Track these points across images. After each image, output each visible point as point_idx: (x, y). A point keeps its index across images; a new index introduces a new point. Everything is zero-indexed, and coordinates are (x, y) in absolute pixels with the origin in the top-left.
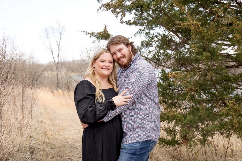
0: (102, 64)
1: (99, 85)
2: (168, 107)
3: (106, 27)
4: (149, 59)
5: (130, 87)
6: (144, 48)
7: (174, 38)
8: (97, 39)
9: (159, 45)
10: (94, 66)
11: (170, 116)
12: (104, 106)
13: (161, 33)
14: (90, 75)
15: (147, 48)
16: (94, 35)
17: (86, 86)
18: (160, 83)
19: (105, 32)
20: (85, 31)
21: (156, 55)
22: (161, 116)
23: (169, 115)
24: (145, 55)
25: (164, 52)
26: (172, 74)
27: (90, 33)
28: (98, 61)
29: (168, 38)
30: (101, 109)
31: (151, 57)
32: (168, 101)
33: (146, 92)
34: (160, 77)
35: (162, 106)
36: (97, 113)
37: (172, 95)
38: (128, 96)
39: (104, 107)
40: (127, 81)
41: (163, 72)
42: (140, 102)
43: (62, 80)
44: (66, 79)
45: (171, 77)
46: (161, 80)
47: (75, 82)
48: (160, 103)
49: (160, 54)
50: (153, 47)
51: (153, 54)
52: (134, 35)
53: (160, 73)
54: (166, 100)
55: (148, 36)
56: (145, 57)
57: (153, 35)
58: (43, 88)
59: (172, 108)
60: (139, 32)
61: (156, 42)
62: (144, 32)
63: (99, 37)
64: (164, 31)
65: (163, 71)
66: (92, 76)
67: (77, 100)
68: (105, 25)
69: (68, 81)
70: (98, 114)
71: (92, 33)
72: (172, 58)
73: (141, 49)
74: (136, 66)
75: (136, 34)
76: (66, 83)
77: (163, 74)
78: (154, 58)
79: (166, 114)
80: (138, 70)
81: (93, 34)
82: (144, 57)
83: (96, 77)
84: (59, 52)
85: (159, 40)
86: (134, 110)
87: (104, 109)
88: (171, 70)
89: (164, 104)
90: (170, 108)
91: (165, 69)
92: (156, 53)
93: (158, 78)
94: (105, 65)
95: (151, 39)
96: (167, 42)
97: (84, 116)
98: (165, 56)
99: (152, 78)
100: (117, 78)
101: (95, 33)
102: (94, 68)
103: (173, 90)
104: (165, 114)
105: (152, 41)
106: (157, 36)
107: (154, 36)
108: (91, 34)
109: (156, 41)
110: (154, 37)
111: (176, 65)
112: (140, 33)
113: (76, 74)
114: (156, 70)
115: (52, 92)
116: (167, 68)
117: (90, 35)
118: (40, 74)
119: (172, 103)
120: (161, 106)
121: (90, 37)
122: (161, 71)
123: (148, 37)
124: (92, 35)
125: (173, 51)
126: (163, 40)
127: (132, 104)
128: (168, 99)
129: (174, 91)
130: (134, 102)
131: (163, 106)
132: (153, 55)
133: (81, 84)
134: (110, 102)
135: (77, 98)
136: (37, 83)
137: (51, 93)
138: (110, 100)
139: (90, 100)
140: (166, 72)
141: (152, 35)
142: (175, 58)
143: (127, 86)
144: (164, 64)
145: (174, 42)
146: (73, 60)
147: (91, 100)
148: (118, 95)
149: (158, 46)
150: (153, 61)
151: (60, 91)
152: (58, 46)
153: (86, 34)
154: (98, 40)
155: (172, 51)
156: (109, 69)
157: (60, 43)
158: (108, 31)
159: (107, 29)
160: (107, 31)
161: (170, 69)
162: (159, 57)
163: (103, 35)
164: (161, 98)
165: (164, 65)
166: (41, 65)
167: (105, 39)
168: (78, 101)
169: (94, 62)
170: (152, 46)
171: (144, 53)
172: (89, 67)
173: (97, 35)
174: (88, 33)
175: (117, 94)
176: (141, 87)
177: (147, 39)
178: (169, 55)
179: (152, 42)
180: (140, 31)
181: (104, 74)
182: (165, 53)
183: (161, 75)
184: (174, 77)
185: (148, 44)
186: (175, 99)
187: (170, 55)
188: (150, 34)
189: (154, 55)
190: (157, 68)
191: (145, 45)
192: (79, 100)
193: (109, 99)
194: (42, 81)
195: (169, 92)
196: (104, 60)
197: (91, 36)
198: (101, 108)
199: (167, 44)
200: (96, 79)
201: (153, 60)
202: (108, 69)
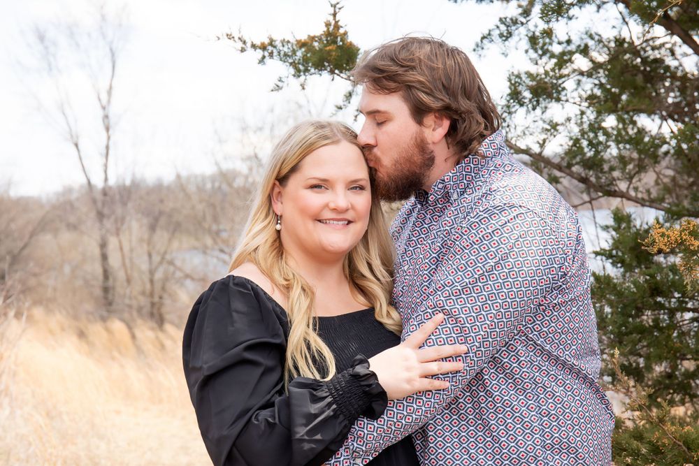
0: (315, 200)
1: (305, 303)
2: (650, 396)
3: (335, 15)
4: (547, 162)
5: (456, 307)
6: (522, 111)
7: (673, 53)
8: (292, 71)
9: (598, 92)
10: (278, 208)
11: (666, 441)
12: (329, 400)
13: (609, 34)
14: (261, 252)
15: (538, 111)
16: (279, 53)
17: (238, 305)
18: (608, 278)
19: (333, 35)
20: (236, 36)
21: (585, 143)
22: (620, 444)
23: (658, 439)
24: (531, 143)
25: (621, 126)
26: (671, 234)
27: (258, 43)
28: (294, 183)
29: (640, 56)
30: (316, 416)
31: (560, 150)
32: (649, 368)
33: (532, 330)
34: (605, 250)
35: (622, 395)
36: (298, 436)
37: (669, 336)
38: (448, 350)
39: (329, 405)
40: (442, 276)
41: (619, 227)
42: (510, 375)
43: (129, 272)
44: (145, 267)
45: (663, 247)
46: (612, 263)
47: (188, 283)
48: (608, 379)
49: (602, 138)
50: (567, 101)
51: (571, 139)
52: (474, 46)
53: (606, 228)
54: (638, 364)
55: (542, 48)
56: (531, 155)
57: (569, 42)
58: (38, 312)
59: (672, 403)
60: (497, 32)
61: (580, 77)
62: (522, 30)
63: (305, 60)
64: (621, 21)
65: (621, 219)
66: (269, 260)
67: (200, 376)
68: (333, 3)
69: (159, 275)
70: (301, 441)
71: (272, 43)
72: (667, 153)
73: (510, 113)
74: (485, 204)
75: (485, 41)
76: (148, 286)
77: (622, 235)
78: (575, 157)
79: (646, 435)
80: (495, 223)
81: (275, 47)
82: (527, 152)
83: (291, 263)
84: (109, 138)
85: (597, 66)
86: (480, 415)
87: (328, 413)
88: (663, 213)
89: (632, 383)
90: (665, 404)
91: (630, 208)
92: (583, 133)
93: (597, 254)
94: (332, 205)
95: (556, 64)
96: (639, 79)
97: (235, 450)
98: (628, 146)
99: (565, 259)
100: (397, 259)
101: (284, 42)
102: (278, 218)
103: (672, 313)
104: (638, 435)
105: (565, 71)
106: (585, 51)
107: (572, 47)
108: (264, 48)
109: (582, 73)
110: (572, 53)
111: (687, 189)
112: (501, 35)
113: (197, 244)
114: (584, 216)
115: (82, 335)
116: (642, 202)
117: (259, 53)
118: (21, 244)
119: (670, 376)
120: (617, 391)
121: (262, 60)
122: (611, 222)
123: (541, 56)
124: (271, 55)
125: (670, 121)
126: (619, 67)
127: (470, 385)
128: (648, 358)
129: (678, 315)
130: (479, 376)
131: (627, 392)
132: (571, 143)
133: (215, 298)
134: (357, 377)
135: (198, 364)
136: (8, 291)
137: (74, 339)
138: (360, 369)
139: (260, 370)
140: (638, 223)
141: (560, 43)
142: (679, 152)
143: (440, 298)
144: (623, 186)
145: (673, 77)
146: (178, 177)
147: (268, 370)
148: (399, 343)
149: (591, 98)
150: (567, 171)
151: (118, 326)
152: (104, 108)
153: (243, 50)
154: (299, 76)
155: (663, 118)
156: (350, 219)
157: (110, 92)
158: (345, 33)
159: (339, 23)
160: (342, 31)
161: (657, 208)
162: (597, 152)
163: (321, 50)
164: (617, 352)
165: (625, 190)
166: (24, 205)
167: (332, 72)
168: (202, 377)
169: (277, 190)
170: (564, 98)
171: (524, 134)
172: (255, 215)
173: (294, 52)
174: (249, 44)
175: (393, 339)
176: (510, 305)
177: (537, 64)
178: (647, 139)
179: (561, 77)
180: (503, 28)
181: (330, 248)
182: (627, 133)
183: (611, 242)
184: (679, 246)
185: (545, 90)
186: (683, 358)
187: (653, 138)
188: (550, 39)
189: (576, 142)
190: (589, 205)
191: (527, 94)
192: (207, 373)
193: (353, 366)
194: (32, 282)
195: (656, 321)
196: (325, 180)
197: (264, 57)
198: (314, 408)
199: (635, 88)
200: (291, 276)
201: (569, 166)
202: (345, 220)
